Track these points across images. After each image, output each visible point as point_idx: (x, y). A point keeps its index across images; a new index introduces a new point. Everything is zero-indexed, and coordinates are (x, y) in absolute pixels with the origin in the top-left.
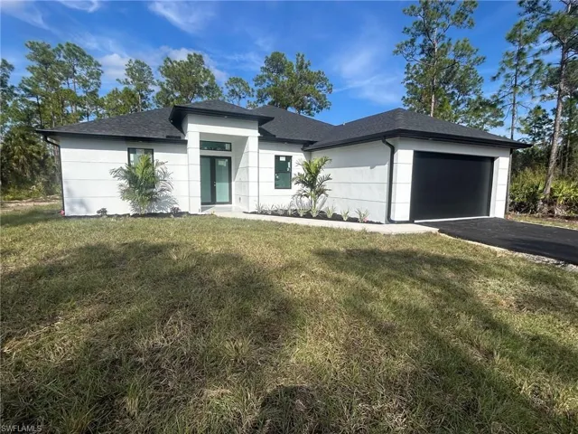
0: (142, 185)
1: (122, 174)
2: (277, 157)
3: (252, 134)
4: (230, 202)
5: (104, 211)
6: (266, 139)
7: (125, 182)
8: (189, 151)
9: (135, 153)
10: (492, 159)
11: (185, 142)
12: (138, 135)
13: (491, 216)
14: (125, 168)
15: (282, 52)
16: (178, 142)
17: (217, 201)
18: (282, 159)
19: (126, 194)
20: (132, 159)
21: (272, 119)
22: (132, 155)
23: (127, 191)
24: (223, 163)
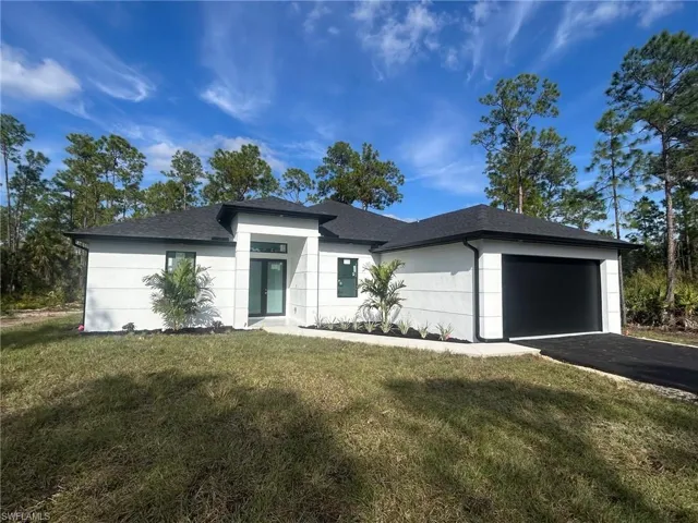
0: (179, 294)
1: (157, 281)
2: (341, 260)
3: (312, 235)
4: (283, 314)
5: (130, 327)
6: (328, 240)
7: (159, 292)
8: (237, 254)
9: (174, 257)
10: (598, 263)
11: (234, 244)
12: (179, 237)
13: (605, 331)
14: (161, 275)
15: (345, 142)
16: (224, 244)
17: (268, 311)
18: (347, 262)
19: (160, 306)
20: (170, 264)
21: (335, 217)
22: (170, 260)
23: (161, 301)
24: (276, 267)
